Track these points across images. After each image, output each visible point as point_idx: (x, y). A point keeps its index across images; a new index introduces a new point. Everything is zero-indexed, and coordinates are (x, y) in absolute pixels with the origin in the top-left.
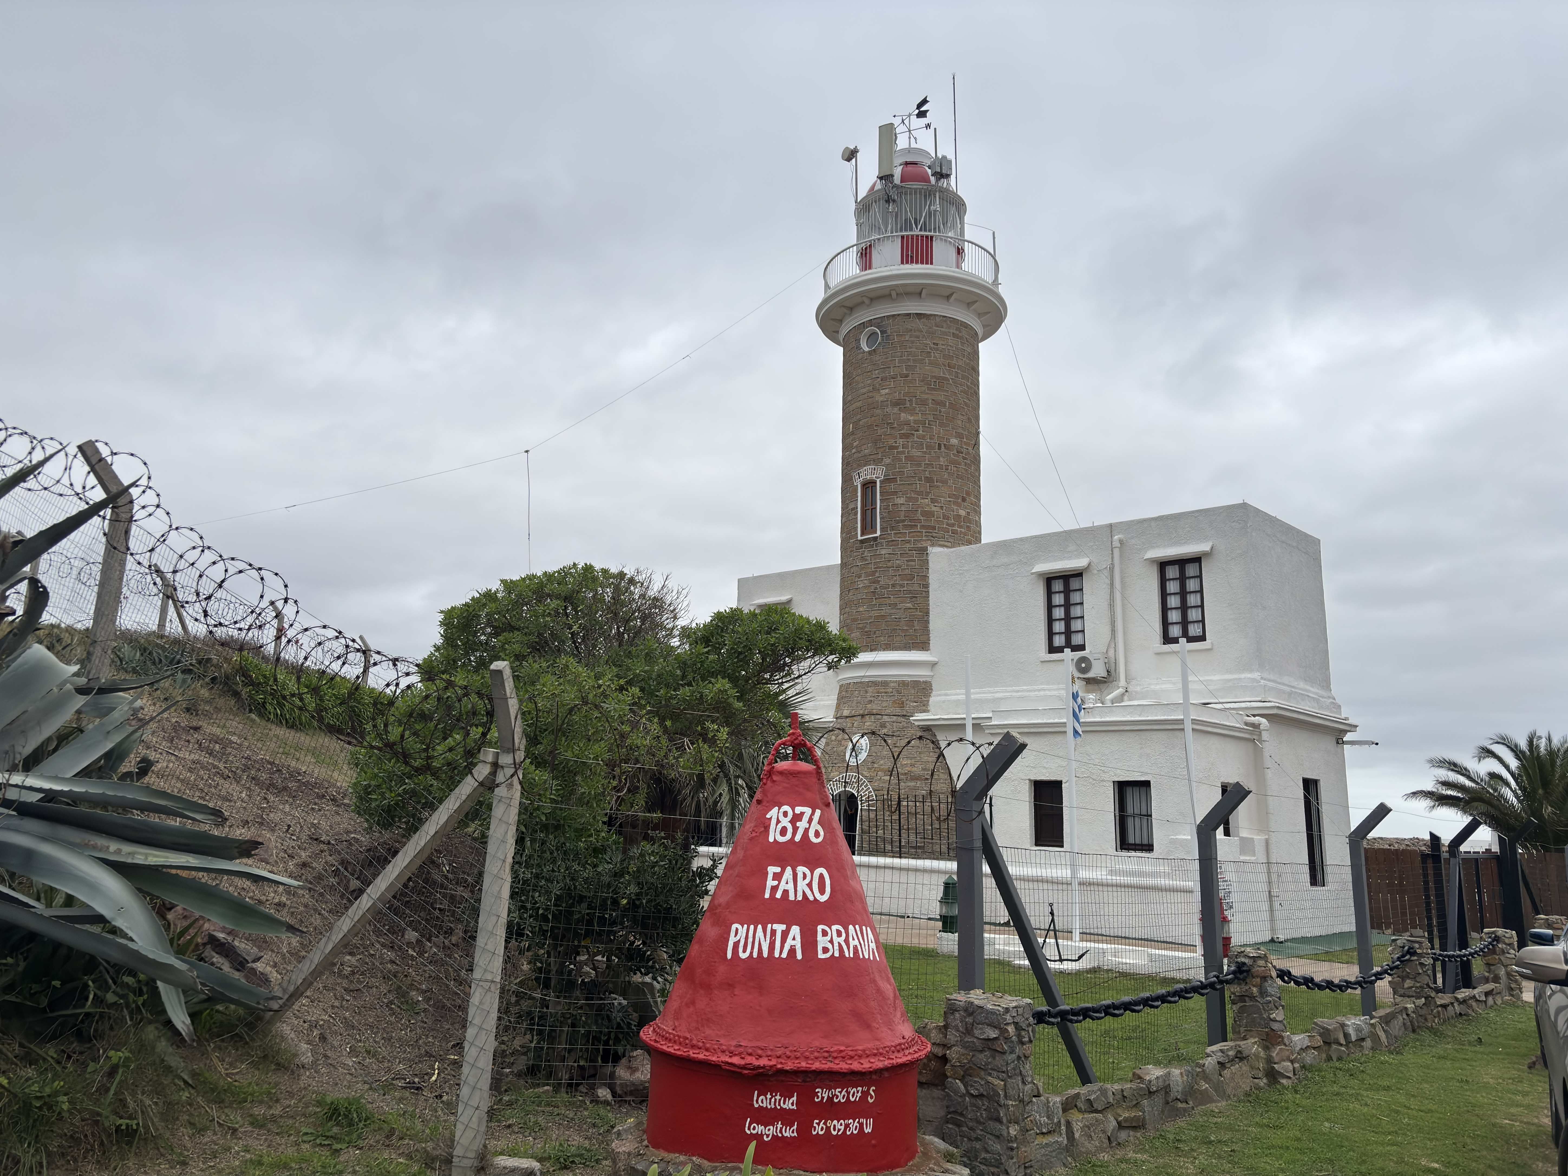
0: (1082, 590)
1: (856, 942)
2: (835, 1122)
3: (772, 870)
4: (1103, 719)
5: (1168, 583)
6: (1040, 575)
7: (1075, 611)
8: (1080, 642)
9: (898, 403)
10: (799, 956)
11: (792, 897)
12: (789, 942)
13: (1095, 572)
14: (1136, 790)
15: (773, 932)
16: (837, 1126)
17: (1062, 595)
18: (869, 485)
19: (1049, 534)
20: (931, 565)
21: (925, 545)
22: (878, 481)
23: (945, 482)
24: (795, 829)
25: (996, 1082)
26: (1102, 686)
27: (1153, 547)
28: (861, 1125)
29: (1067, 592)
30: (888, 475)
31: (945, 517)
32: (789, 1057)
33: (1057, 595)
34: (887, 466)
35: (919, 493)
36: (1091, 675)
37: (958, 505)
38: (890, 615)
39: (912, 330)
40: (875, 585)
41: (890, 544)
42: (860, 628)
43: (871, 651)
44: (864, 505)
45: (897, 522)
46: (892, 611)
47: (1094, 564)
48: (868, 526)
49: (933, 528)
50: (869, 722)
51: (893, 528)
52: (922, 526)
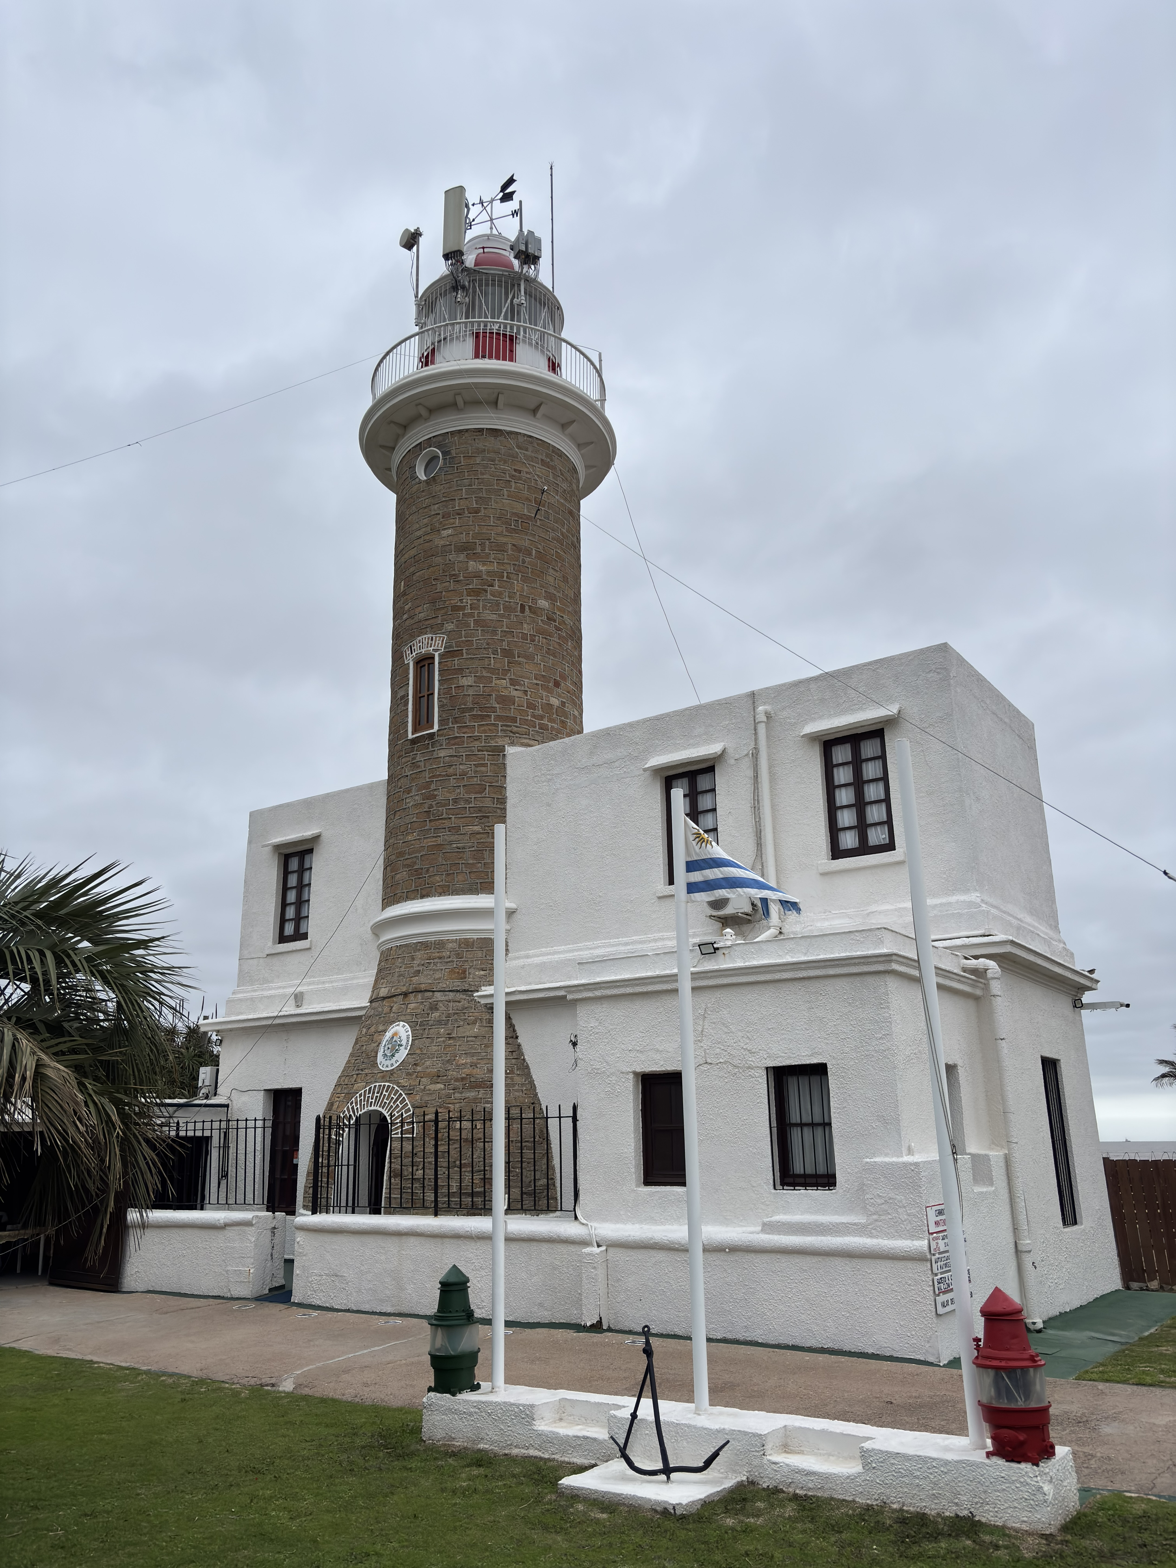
0: (714, 790)
4: (750, 964)
5: (835, 770)
6: (655, 771)
9: (465, 548)
13: (732, 762)
14: (804, 1081)
17: (686, 800)
18: (424, 662)
19: (668, 714)
20: (508, 770)
21: (500, 743)
22: (437, 654)
23: (530, 657)
26: (745, 928)
27: (813, 720)
29: (693, 795)
30: (451, 646)
31: (531, 706)
34: (449, 633)
35: (493, 671)
36: (728, 910)
37: (550, 691)
38: (450, 843)
39: (484, 450)
40: (429, 802)
41: (452, 742)
42: (408, 866)
43: (422, 897)
44: (417, 690)
45: (463, 711)
46: (453, 838)
47: (730, 751)
48: (422, 719)
49: (514, 720)
50: (414, 1003)
51: (456, 720)
52: (498, 718)
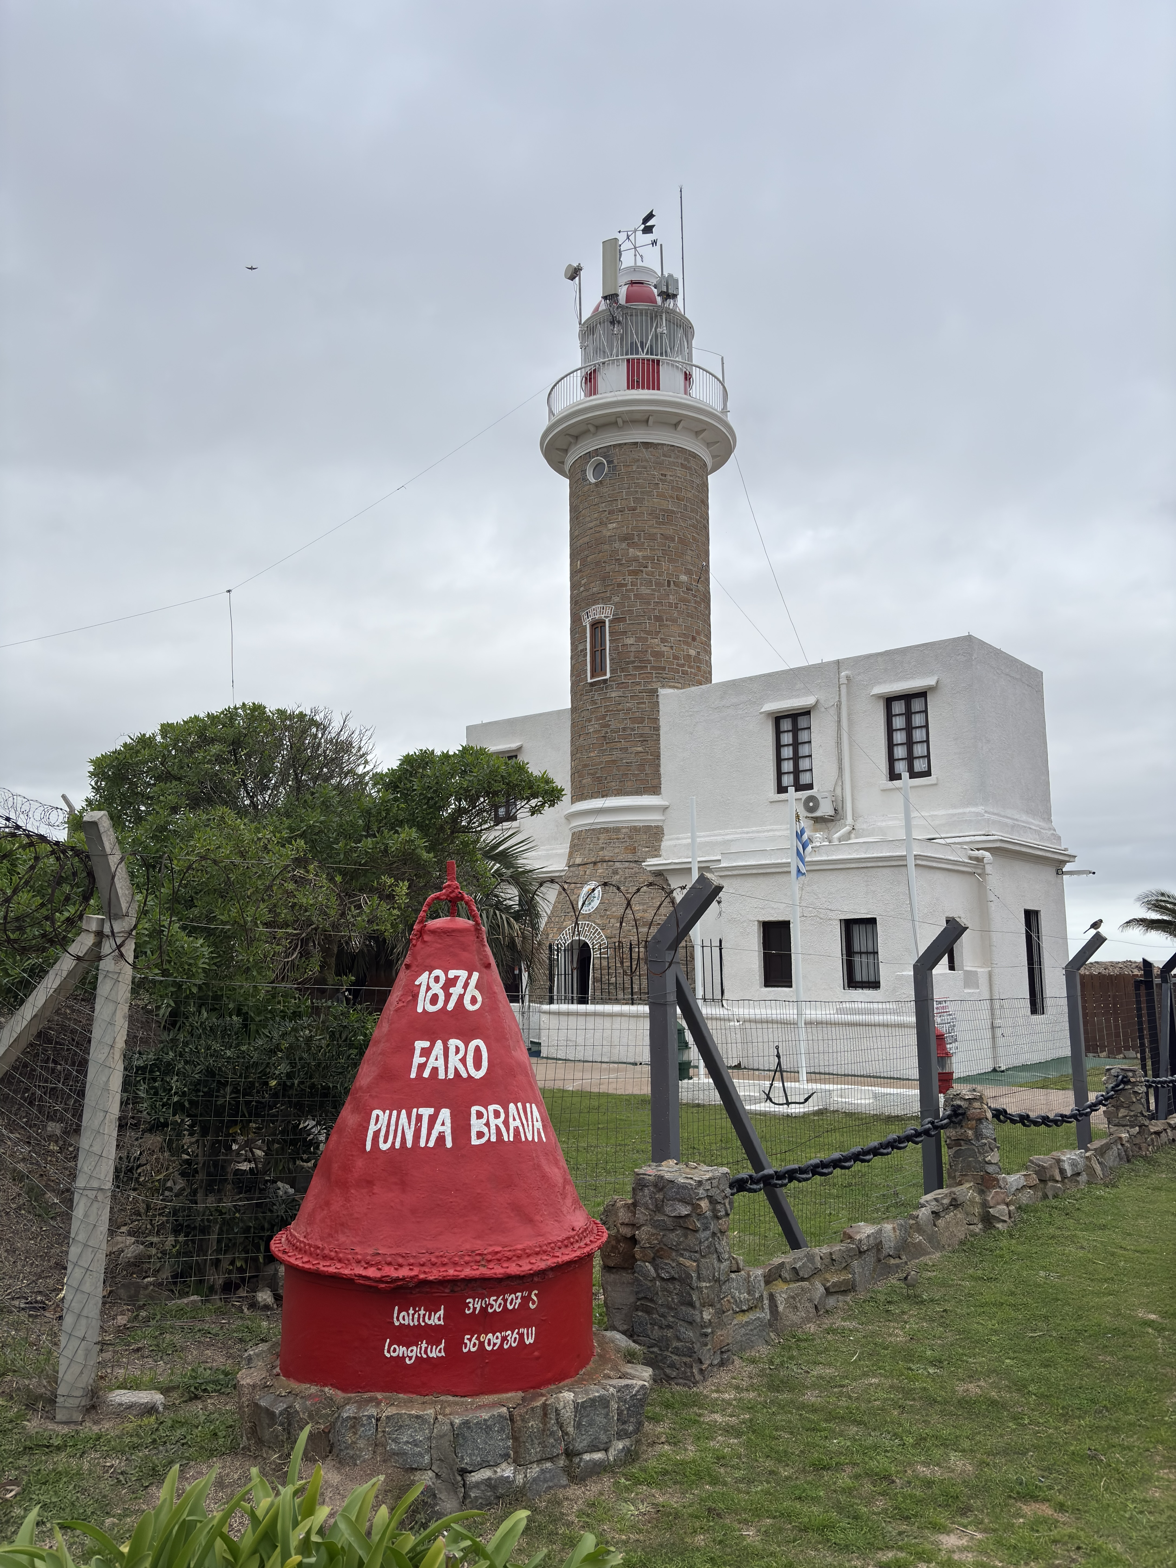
0: (810, 728)
1: (518, 1123)
2: (490, 1336)
3: (420, 1045)
4: (830, 858)
5: (894, 719)
6: (769, 714)
7: (804, 750)
8: (808, 781)
9: (627, 538)
10: (449, 1144)
11: (442, 1076)
12: (438, 1128)
13: (823, 709)
14: (862, 927)
15: (419, 1118)
16: (492, 1340)
17: (790, 734)
18: (597, 625)
19: (777, 673)
20: (661, 706)
21: (654, 687)
22: (607, 620)
23: (674, 621)
24: (448, 996)
25: (688, 1263)
26: (830, 825)
27: (880, 683)
28: (521, 1335)
29: (795, 731)
30: (617, 614)
31: (676, 657)
32: (434, 1264)
33: (786, 734)
34: (615, 604)
35: (648, 633)
36: (818, 814)
37: (688, 644)
38: (622, 759)
39: (638, 460)
40: (605, 729)
41: (621, 686)
42: (592, 774)
43: (603, 797)
44: (593, 646)
45: (628, 663)
46: (623, 756)
47: (822, 701)
48: (598, 668)
49: (664, 669)
50: (601, 870)
51: (622, 670)
52: (653, 668)
